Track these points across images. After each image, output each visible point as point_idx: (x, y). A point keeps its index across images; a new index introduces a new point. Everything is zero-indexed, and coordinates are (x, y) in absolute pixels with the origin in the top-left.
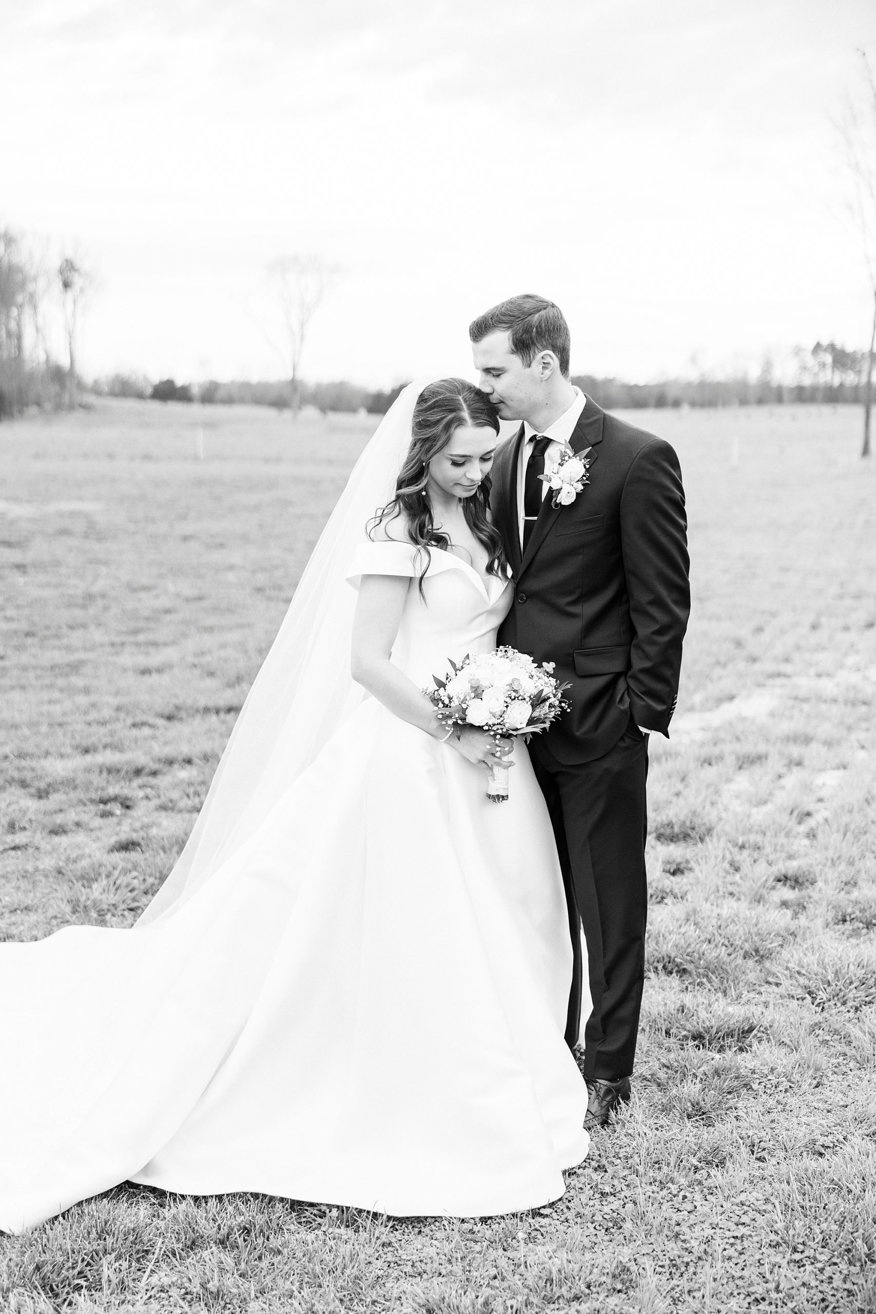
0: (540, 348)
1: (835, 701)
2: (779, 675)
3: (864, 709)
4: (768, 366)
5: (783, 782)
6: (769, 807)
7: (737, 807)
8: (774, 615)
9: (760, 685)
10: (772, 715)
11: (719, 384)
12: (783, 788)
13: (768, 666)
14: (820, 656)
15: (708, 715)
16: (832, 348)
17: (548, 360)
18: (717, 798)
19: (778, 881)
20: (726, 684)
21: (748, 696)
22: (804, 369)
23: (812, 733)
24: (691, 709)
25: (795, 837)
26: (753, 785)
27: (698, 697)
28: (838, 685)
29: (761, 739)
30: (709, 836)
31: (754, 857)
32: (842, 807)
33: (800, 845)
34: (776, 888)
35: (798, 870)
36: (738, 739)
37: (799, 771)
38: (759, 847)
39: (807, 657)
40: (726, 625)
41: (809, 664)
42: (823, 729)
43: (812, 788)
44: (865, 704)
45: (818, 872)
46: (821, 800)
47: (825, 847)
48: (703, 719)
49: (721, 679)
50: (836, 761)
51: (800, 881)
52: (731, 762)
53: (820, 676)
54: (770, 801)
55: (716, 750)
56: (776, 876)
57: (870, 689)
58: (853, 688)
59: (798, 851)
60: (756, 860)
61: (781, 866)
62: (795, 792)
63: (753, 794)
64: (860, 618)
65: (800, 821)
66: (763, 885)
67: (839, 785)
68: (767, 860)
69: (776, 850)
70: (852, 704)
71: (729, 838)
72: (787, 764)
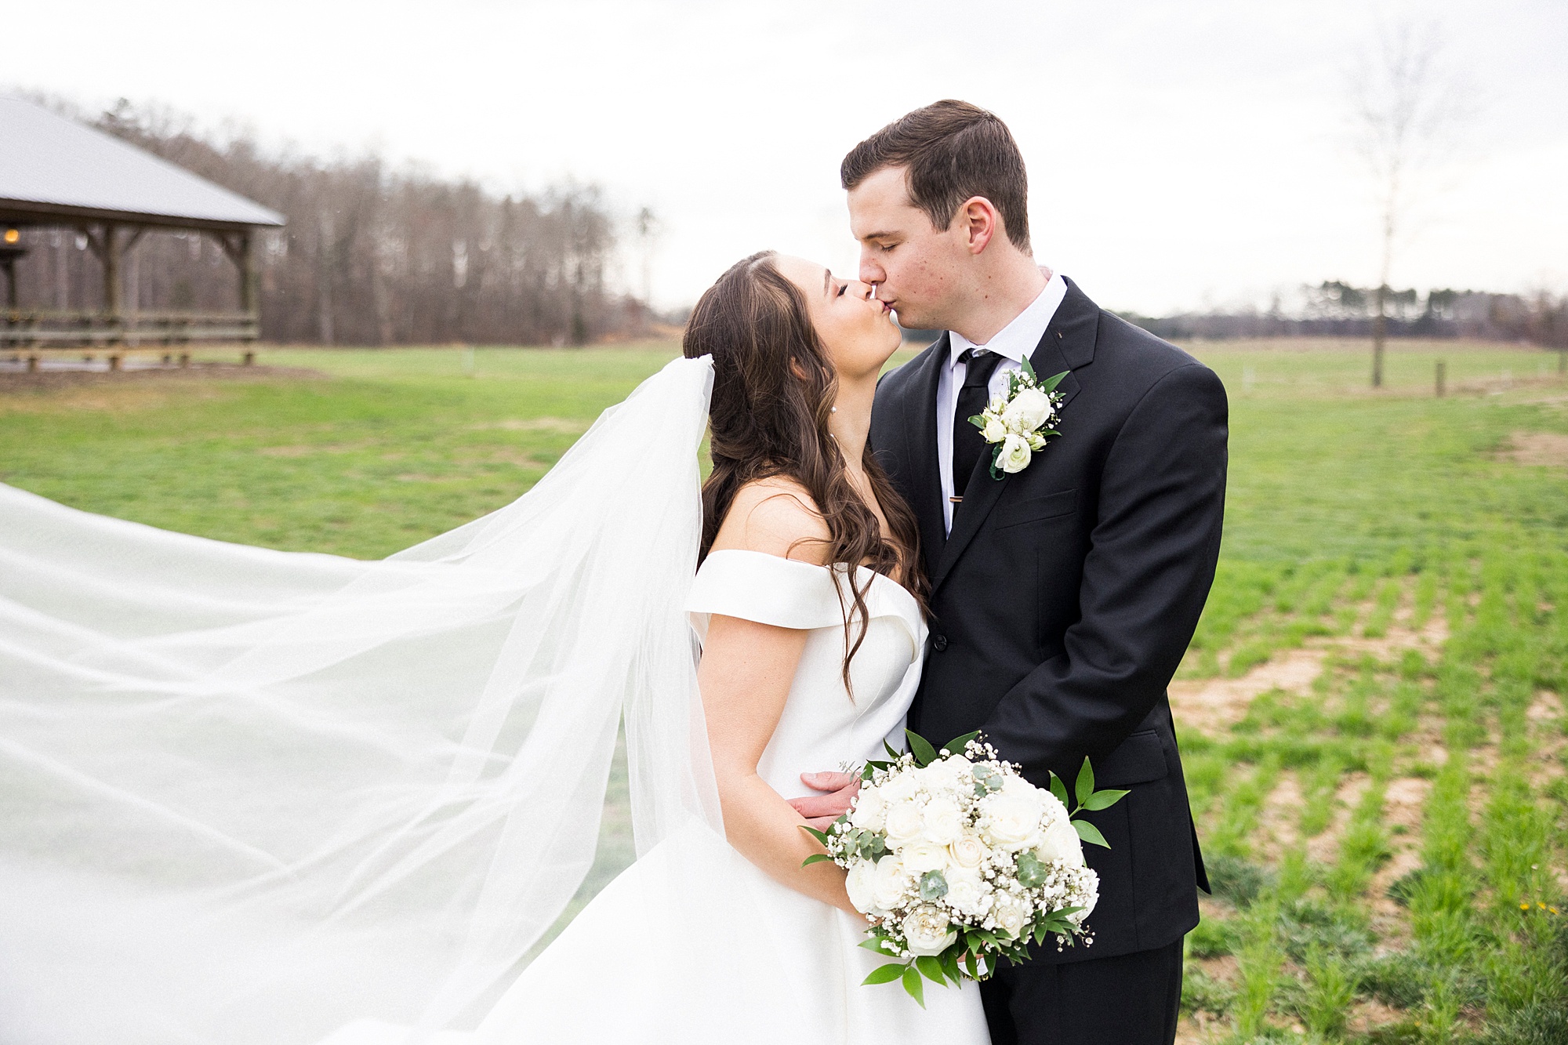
0: (965, 192)
1: (1389, 671)
2: (1320, 633)
3: (1429, 683)
4: (1276, 301)
5: (1343, 795)
6: (1327, 839)
7: (1287, 835)
8: (1303, 553)
9: (1298, 646)
10: (1318, 686)
11: (1230, 317)
12: (1342, 805)
13: (1304, 621)
14: (1365, 608)
15: (1237, 684)
16: (1337, 285)
17: (982, 214)
18: (1259, 820)
19: (1362, 988)
20: (1257, 640)
21: (1284, 660)
22: (1312, 305)
23: (1370, 719)
24: (1215, 674)
25: (1372, 897)
26: (1306, 794)
27: (1224, 659)
28: (1392, 649)
29: (1305, 726)
30: (1253, 894)
31: (1321, 938)
32: (1437, 857)
33: (1382, 914)
34: (1359, 1002)
35: (1391, 974)
36: (1276, 723)
37: (1362, 778)
38: (1325, 920)
39: (1348, 608)
40: (1251, 566)
41: (1352, 618)
42: (1381, 710)
43: (1382, 809)
44: (1432, 676)
45: (1420, 977)
46: (1399, 831)
47: (1424, 931)
48: (1232, 691)
49: (1249, 634)
50: (1409, 763)
51: (1396, 991)
52: (1272, 759)
53: (1368, 635)
54: (1329, 827)
55: (1252, 740)
56: (1359, 980)
57: (1433, 657)
58: (1411, 655)
59: (1381, 925)
60: (1324, 945)
61: (1362, 960)
62: (1362, 814)
63: (1306, 813)
64: (1402, 560)
65: (1377, 869)
66: (1342, 999)
67: (1416, 804)
68: (1340, 947)
69: (1352, 927)
70: (1413, 675)
71: (1283, 901)
72: (1346, 767)
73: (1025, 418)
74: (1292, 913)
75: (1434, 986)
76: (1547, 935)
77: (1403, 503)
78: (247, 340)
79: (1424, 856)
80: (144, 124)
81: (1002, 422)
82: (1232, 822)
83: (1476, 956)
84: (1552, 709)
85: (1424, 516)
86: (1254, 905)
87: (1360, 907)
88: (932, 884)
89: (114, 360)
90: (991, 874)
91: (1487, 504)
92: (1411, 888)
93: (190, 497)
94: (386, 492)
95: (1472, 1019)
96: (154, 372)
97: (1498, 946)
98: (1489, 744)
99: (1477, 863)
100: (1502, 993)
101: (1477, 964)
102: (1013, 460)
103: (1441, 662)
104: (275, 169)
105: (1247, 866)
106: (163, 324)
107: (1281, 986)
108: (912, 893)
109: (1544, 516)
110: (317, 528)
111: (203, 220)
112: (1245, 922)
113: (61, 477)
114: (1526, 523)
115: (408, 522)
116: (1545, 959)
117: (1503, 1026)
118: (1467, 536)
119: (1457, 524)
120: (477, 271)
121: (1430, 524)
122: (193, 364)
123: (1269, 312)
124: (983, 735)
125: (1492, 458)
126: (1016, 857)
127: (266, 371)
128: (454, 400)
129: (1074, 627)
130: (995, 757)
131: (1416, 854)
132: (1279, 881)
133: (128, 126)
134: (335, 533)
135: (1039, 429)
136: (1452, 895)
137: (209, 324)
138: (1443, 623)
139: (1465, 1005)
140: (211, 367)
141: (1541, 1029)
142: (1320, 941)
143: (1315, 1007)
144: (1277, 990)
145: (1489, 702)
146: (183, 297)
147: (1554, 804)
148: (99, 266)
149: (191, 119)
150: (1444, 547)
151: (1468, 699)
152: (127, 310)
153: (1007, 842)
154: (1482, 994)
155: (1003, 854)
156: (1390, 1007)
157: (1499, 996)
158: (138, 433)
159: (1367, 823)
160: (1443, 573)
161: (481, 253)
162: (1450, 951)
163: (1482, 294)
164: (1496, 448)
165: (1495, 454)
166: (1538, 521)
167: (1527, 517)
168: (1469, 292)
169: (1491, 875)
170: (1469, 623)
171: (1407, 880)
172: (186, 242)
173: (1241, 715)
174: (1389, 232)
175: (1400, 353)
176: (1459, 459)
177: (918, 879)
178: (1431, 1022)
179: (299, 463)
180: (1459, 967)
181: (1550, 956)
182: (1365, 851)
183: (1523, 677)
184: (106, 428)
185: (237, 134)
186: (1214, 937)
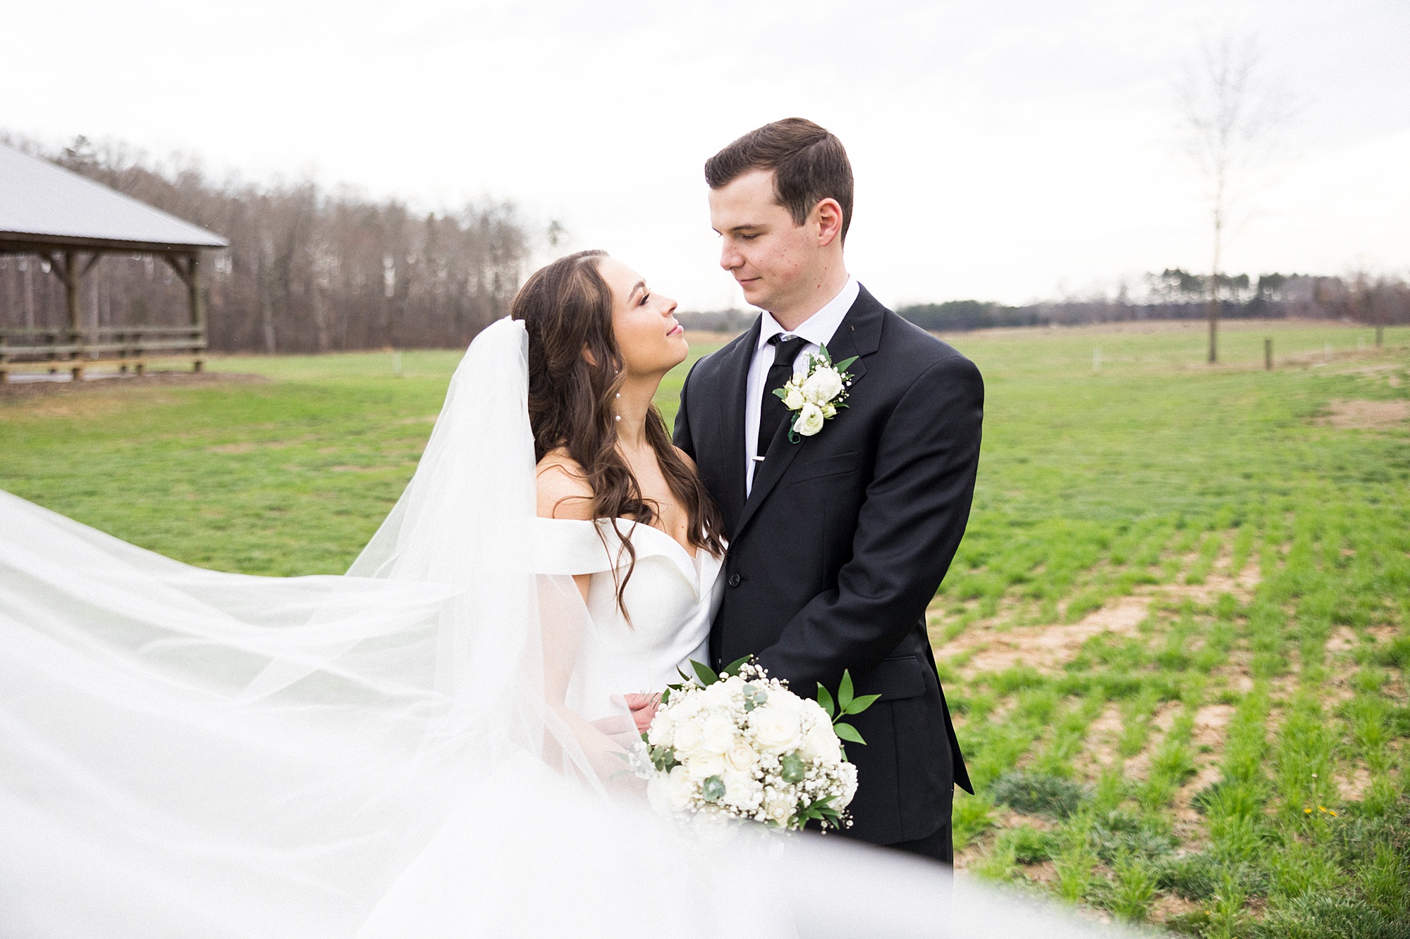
0: (819, 195)
1: (1207, 612)
2: (1148, 581)
3: (1241, 622)
4: (1123, 290)
5: (1158, 721)
6: (1143, 758)
7: (1107, 757)
8: (1138, 512)
9: (1129, 594)
10: (1143, 628)
12: (1159, 730)
13: (1135, 572)
15: (1073, 628)
16: (1178, 273)
17: (830, 213)
18: (1082, 744)
19: (1161, 884)
20: (1090, 591)
21: (1115, 606)
22: (1155, 291)
23: (1186, 654)
24: (1054, 621)
25: (1178, 807)
26: (1124, 722)
27: (1062, 607)
28: (1210, 593)
29: (1130, 662)
30: (1073, 808)
31: (1130, 843)
32: (1234, 770)
33: (1185, 822)
34: (1159, 896)
35: (1187, 871)
36: (1104, 661)
37: (1176, 705)
38: (1134, 827)
39: (1174, 559)
40: (1090, 524)
41: (1177, 568)
42: (1198, 647)
43: (1192, 732)
44: (1241, 616)
45: (1213, 874)
46: (1205, 750)
47: (1219, 834)
48: (1068, 634)
49: (1086, 584)
50: (1218, 692)
51: (1191, 886)
52: (1098, 692)
53: (1189, 582)
54: (1145, 748)
55: (1082, 676)
56: (1158, 877)
57: (1245, 599)
58: (1226, 598)
59: (1184, 830)
60: (1132, 849)
61: (1163, 860)
62: (1173, 736)
63: (1125, 738)
64: (1224, 515)
65: (1183, 784)
66: (1144, 894)
67: (1223, 726)
68: (1146, 850)
69: (1156, 833)
70: (1227, 616)
71: (1098, 813)
72: (1161, 696)
73: (820, 390)
74: (1105, 823)
75: (1224, 880)
76: (1326, 834)
77: (1229, 465)
78: (196, 350)
79: (1223, 771)
80: (101, 158)
81: (802, 393)
82: (1059, 747)
83: (1262, 854)
84: (1348, 641)
85: (1247, 476)
86: (1073, 817)
87: (1165, 816)
88: (712, 787)
89: (75, 371)
90: (760, 775)
91: (1304, 463)
92: (1210, 798)
93: (144, 492)
94: (321, 482)
95: (1256, 908)
96: (112, 381)
97: (1282, 845)
98: (1290, 673)
99: (1270, 775)
100: (1282, 884)
101: (1262, 860)
102: (807, 425)
103: (1252, 603)
104: (220, 195)
105: (1069, 784)
106: (120, 338)
107: (1092, 885)
108: (697, 796)
109: (1354, 474)
110: (258, 516)
111: (154, 243)
112: (1064, 832)
113: (28, 478)
114: (1337, 479)
115: (338, 509)
116: (1322, 854)
117: (1281, 912)
118: (1284, 493)
119: (1277, 483)
120: (404, 284)
121: (1254, 482)
122: (147, 373)
123: (1118, 298)
124: (754, 658)
125: (1311, 424)
126: (781, 758)
127: (214, 377)
128: (385, 399)
129: (846, 565)
130: (765, 676)
131: (1217, 769)
132: (1096, 795)
133: (86, 160)
134: (275, 519)
135: (831, 401)
136: (1243, 801)
137: (163, 336)
138: (1257, 569)
139: (1251, 895)
140: (164, 375)
141: (1313, 914)
142: (1128, 845)
143: (1120, 901)
144: (1088, 888)
145: (1292, 637)
146: (140, 313)
147: (1341, 722)
148: (62, 287)
149: (143, 153)
150: (1263, 502)
151: (1274, 634)
152: (88, 325)
153: (772, 747)
154: (1266, 885)
155: (770, 757)
156: (1186, 899)
157: (1279, 887)
158: (98, 437)
159: (1176, 743)
160: (1260, 526)
161: (408, 266)
162: (1239, 850)
163: (1306, 276)
164: (1316, 414)
165: (1314, 419)
166: (1348, 477)
167: (1340, 474)
168: (1295, 276)
169: (1280, 784)
170: (1280, 568)
171: (1206, 791)
172: (142, 263)
173: (1074, 655)
174: (1218, 226)
175: (1232, 333)
176: (1282, 425)
177: (701, 785)
178: (1219, 911)
179: (243, 459)
180: (1246, 863)
181: (1327, 852)
182: (1172, 768)
183: (1323, 614)
184: (69, 433)
185: (184, 166)
186: (1036, 846)
